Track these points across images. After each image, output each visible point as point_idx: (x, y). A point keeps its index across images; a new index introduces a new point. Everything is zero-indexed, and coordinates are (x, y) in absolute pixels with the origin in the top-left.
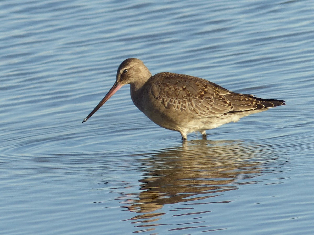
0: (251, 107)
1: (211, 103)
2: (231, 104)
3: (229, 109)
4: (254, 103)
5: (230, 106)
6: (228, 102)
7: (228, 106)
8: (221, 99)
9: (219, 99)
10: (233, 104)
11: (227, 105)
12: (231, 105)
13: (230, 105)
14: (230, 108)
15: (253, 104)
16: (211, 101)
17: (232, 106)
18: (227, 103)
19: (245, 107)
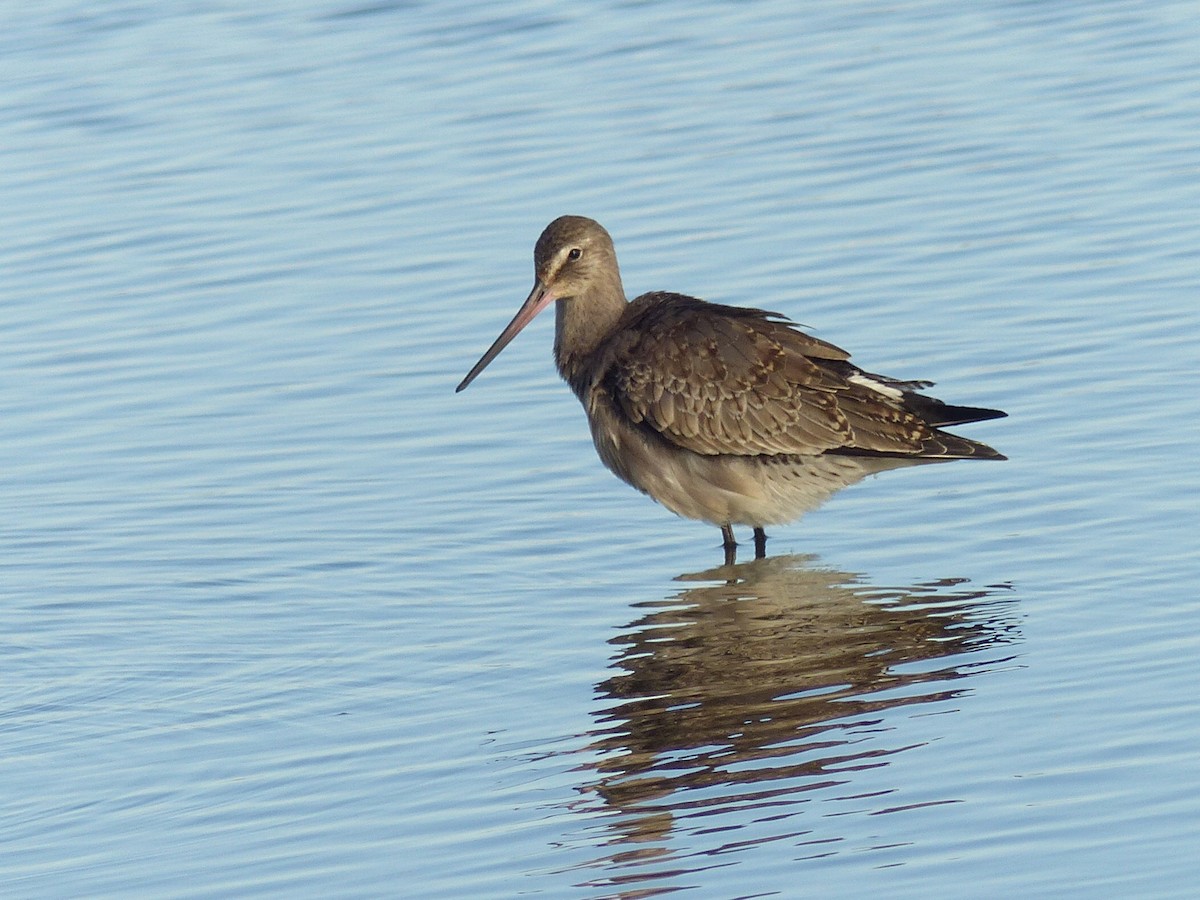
0: (907, 446)
1: (791, 412)
2: (849, 428)
3: (840, 441)
4: (916, 435)
5: (845, 433)
6: (841, 419)
7: (839, 431)
8: (825, 402)
9: (819, 403)
10: (855, 428)
11: (836, 426)
12: (846, 430)
13: (843, 427)
14: (845, 438)
15: (913, 439)
16: (793, 406)
17: (851, 434)
18: (837, 421)
19: (888, 441)
